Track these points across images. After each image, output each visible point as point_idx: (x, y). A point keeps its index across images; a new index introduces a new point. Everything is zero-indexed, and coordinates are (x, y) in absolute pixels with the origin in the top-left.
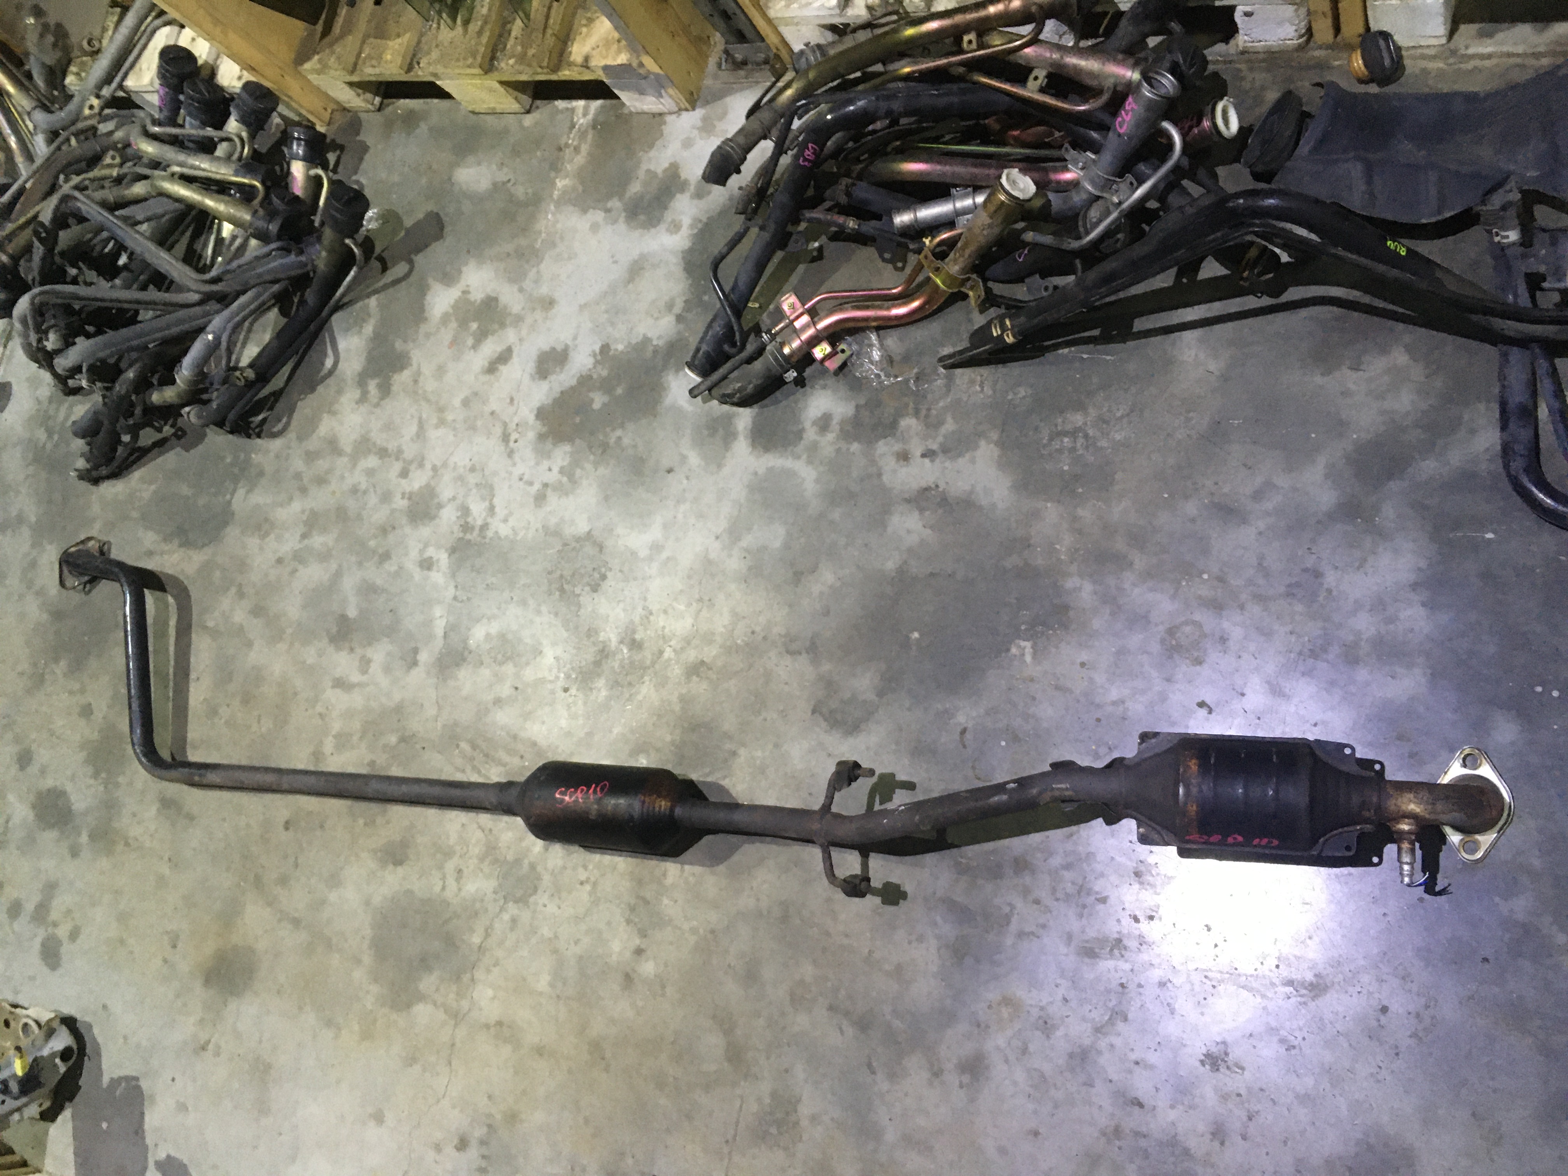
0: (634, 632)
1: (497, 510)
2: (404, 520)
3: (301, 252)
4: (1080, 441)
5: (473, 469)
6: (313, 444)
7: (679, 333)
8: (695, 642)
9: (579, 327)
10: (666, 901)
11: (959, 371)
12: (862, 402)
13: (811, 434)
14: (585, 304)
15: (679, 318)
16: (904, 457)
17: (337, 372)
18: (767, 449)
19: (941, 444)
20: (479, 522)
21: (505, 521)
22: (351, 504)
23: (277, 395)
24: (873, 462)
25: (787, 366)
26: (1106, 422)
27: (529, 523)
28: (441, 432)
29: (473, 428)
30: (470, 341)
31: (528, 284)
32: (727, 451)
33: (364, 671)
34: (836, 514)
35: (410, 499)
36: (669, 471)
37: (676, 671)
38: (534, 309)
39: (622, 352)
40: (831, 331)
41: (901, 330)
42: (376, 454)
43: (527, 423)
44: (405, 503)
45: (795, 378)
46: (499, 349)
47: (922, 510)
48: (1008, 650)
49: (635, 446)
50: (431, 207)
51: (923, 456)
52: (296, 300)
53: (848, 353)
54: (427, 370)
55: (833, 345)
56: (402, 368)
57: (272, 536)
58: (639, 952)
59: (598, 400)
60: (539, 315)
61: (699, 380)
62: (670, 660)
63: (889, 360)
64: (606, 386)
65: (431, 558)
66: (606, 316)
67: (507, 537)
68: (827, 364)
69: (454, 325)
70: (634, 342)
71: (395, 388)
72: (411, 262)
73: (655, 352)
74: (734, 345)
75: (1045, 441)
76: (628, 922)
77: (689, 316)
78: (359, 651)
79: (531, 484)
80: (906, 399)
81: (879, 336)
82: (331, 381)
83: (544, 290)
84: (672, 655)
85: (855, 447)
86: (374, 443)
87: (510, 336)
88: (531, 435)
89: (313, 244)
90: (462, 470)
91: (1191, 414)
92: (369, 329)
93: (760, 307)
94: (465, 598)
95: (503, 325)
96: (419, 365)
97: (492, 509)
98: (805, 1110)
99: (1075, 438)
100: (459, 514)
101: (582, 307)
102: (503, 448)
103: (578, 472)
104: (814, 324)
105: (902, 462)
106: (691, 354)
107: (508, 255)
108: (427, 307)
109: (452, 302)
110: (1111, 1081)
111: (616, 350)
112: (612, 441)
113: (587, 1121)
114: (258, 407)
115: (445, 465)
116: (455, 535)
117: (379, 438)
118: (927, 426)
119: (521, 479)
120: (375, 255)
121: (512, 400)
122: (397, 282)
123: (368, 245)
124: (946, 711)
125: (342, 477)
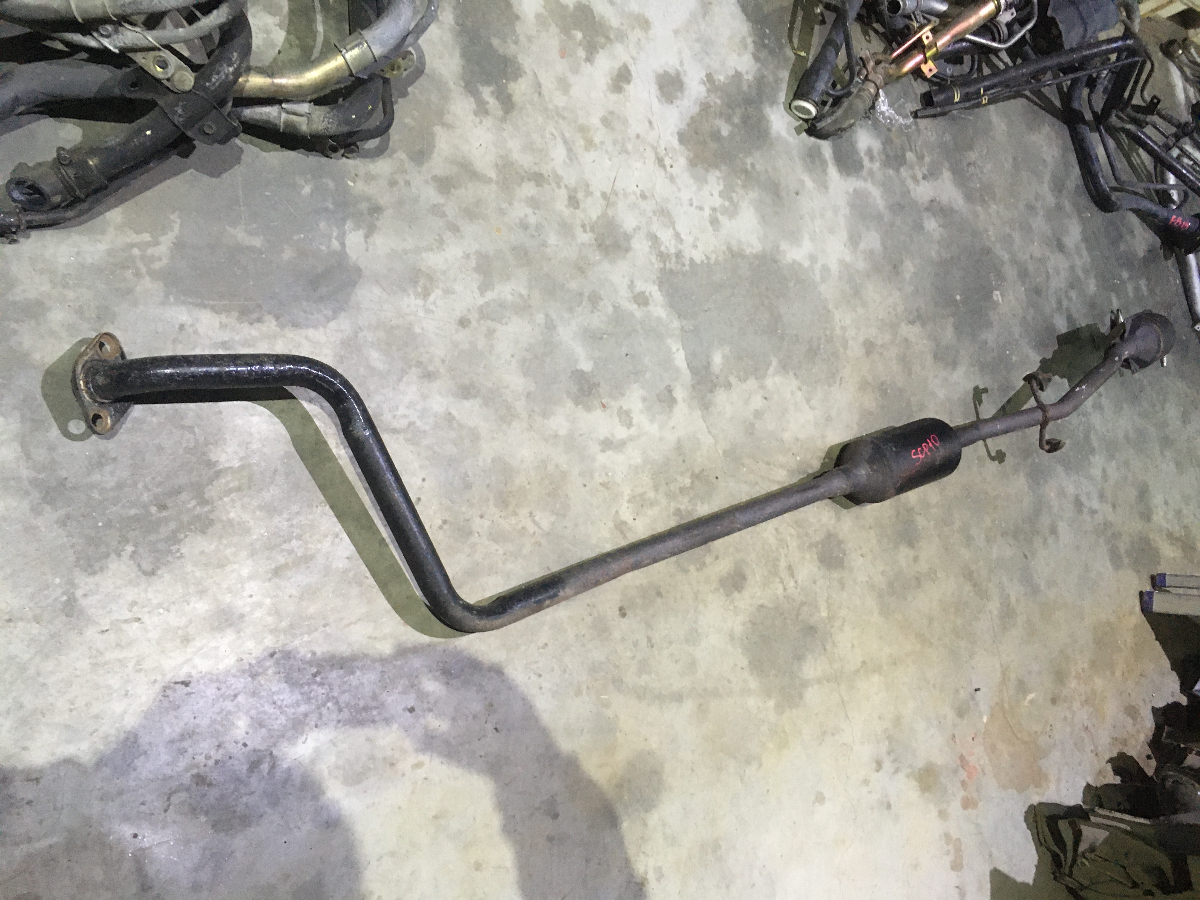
5: (643, 196)
9: (680, 53)
12: (884, 139)
13: (866, 162)
14: (677, 30)
18: (848, 175)
19: (929, 171)
20: (673, 250)
21: (695, 247)
24: (903, 183)
27: (715, 247)
28: (592, 155)
29: (626, 152)
30: (581, 53)
32: (826, 174)
33: (630, 425)
35: (592, 230)
36: (797, 194)
38: (631, 27)
39: (724, 83)
43: (673, 149)
46: (616, 65)
48: (992, 297)
49: (766, 171)
51: (924, 179)
54: (546, 80)
56: (515, 75)
59: (725, 128)
60: (638, 33)
64: (725, 114)
65: (643, 293)
66: (699, 45)
67: (702, 262)
70: (731, 74)
71: (517, 99)
73: (751, 87)
75: (966, 169)
77: (763, 56)
78: (615, 405)
79: (701, 208)
80: (904, 139)
85: (891, 172)
87: (621, 53)
88: (682, 161)
90: (634, 197)
95: (609, 40)
99: (975, 167)
100: (650, 243)
101: (676, 32)
102: (663, 174)
103: (734, 196)
111: (719, 80)
112: (749, 167)
116: (656, 266)
119: (692, 205)
121: (650, 122)
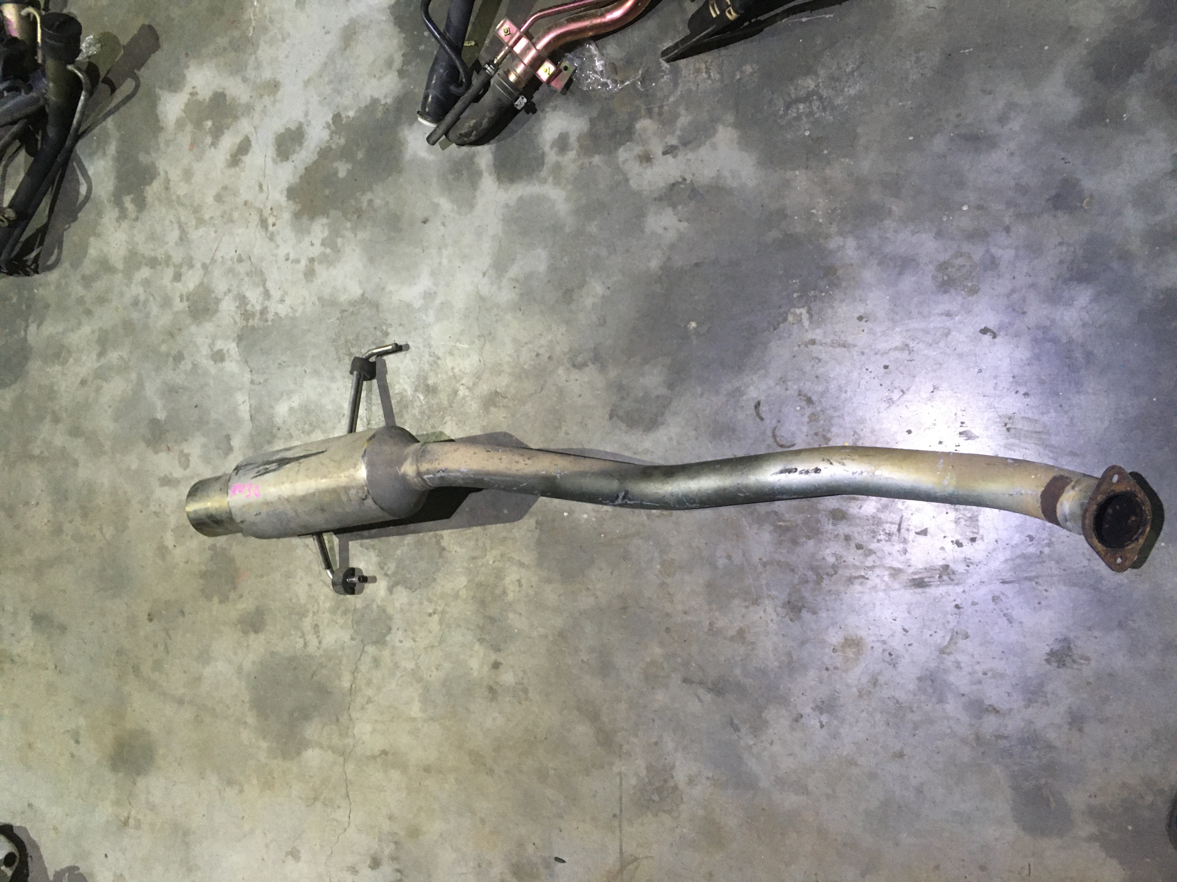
0: (426, 378)
1: (272, 292)
2: (188, 321)
3: (30, 89)
4: (816, 104)
5: (240, 260)
6: (88, 267)
7: (404, 86)
8: (486, 376)
9: (308, 103)
10: (511, 615)
11: (682, 62)
12: (595, 114)
13: (552, 157)
14: (309, 80)
15: (402, 73)
16: (646, 158)
17: (92, 196)
18: (512, 181)
19: (679, 137)
20: (258, 308)
21: (282, 301)
22: (135, 315)
23: (43, 231)
24: (618, 170)
25: (516, 94)
26: (838, 80)
27: (305, 298)
28: (201, 231)
29: (232, 221)
30: (209, 140)
31: (251, 73)
32: (475, 190)
33: (186, 466)
34: (592, 228)
35: (188, 299)
36: (425, 222)
37: (474, 406)
38: (261, 96)
39: (353, 118)
40: (551, 49)
41: (618, 35)
42: (147, 265)
43: (280, 207)
44: (186, 304)
45: (526, 104)
46: (238, 140)
47: (674, 206)
48: (785, 320)
49: (387, 203)
50: (141, 21)
51: (665, 153)
52: (39, 138)
53: (571, 69)
54: (175, 175)
55: (555, 63)
56: (153, 178)
57: (71, 360)
58: (496, 665)
59: (343, 169)
60: (267, 100)
61: (432, 126)
62: (464, 398)
63: (612, 68)
64: (345, 153)
65: (222, 350)
66: (331, 86)
67: (287, 316)
68: (553, 84)
69: (189, 128)
70: (363, 105)
71: (149, 199)
72: (136, 79)
73: (387, 111)
74: (460, 84)
75: (781, 112)
76: (481, 641)
77: (411, 68)
78: (176, 449)
79: (297, 261)
80: (637, 102)
81: (597, 46)
82: (88, 205)
83: (267, 74)
84: (467, 393)
85: (597, 159)
86: (143, 256)
87: (245, 126)
88: (287, 216)
89: (40, 79)
90: (230, 263)
91: (921, 54)
92: (112, 148)
93: (476, 44)
94: (262, 381)
95: (236, 118)
96: (166, 172)
97: (267, 295)
98: (680, 776)
99: (810, 102)
100: (237, 304)
101: (307, 83)
102: (263, 233)
103: (339, 240)
104: (534, 45)
105: (645, 165)
106: (420, 105)
107: (225, 49)
108: (161, 117)
109: (183, 107)
110: (963, 695)
111: (348, 117)
112: (365, 204)
113: (483, 821)
114: (28, 247)
115: (213, 261)
116: (239, 325)
117: (146, 249)
118: (663, 123)
119: (287, 259)
120: (101, 79)
121: (261, 186)
122: (129, 98)
123: (92, 70)
124: (738, 389)
125: (122, 294)
